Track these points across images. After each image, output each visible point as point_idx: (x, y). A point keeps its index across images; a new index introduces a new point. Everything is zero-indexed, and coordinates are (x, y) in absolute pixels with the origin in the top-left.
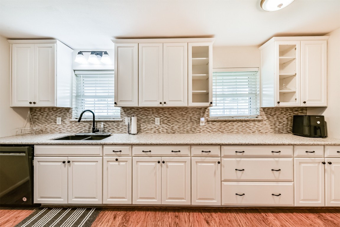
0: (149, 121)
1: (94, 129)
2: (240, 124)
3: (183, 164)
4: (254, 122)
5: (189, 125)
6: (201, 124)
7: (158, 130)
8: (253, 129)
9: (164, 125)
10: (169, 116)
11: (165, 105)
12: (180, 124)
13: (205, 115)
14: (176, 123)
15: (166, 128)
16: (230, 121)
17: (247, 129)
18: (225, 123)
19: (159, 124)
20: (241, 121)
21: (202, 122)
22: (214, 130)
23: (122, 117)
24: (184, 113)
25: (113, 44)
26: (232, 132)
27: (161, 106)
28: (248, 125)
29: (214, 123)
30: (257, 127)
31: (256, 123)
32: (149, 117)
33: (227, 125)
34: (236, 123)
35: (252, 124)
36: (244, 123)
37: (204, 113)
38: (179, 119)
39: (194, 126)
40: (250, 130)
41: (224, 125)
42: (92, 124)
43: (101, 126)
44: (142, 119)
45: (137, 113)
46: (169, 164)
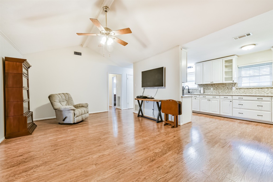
0: (208, 89)
1: (188, 92)
2: (257, 89)
3: (217, 101)
4: (267, 89)
5: (227, 90)
6: (233, 90)
7: (212, 92)
8: (266, 92)
9: (215, 91)
10: (217, 87)
11: (213, 83)
12: (222, 90)
13: (235, 86)
14: (220, 90)
15: (216, 91)
16: (250, 89)
17: (263, 92)
18: (247, 89)
19: (212, 90)
20: (259, 88)
21: (234, 89)
22: (241, 92)
23: (198, 88)
24: (224, 86)
25: (194, 65)
26: (252, 93)
27: (211, 83)
28: (263, 90)
29: (241, 89)
30: (270, 91)
31: (269, 89)
32: (208, 87)
33: (248, 90)
34: (255, 89)
35: (266, 90)
36: (260, 89)
37: (235, 85)
38: (222, 88)
39: (229, 91)
40: (265, 92)
41: (247, 90)
42: (188, 90)
43: (190, 91)
44: (205, 88)
45: (203, 86)
46: (212, 101)
